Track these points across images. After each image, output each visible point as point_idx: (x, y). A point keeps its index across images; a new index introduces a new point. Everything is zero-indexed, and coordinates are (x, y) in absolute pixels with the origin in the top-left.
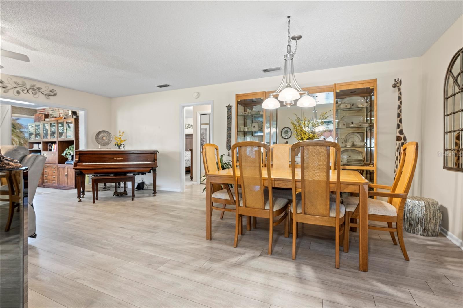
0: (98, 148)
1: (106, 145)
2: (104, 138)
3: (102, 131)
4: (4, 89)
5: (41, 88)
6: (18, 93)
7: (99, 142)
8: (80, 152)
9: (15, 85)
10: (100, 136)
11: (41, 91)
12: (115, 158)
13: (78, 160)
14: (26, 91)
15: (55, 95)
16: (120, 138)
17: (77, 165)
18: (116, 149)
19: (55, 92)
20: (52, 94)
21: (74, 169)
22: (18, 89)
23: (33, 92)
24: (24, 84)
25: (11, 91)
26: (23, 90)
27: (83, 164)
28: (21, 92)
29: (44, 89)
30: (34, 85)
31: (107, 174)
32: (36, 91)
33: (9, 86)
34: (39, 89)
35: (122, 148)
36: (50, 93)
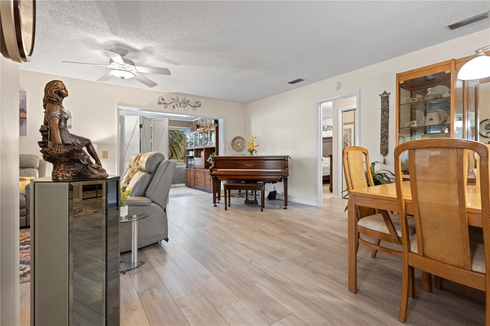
0: (233, 154)
1: (241, 151)
2: (239, 144)
3: (237, 137)
4: (164, 105)
5: (190, 101)
6: (174, 107)
7: (234, 149)
8: (216, 159)
9: (171, 101)
10: (236, 142)
11: (189, 103)
12: (246, 165)
13: (214, 166)
14: (179, 105)
15: (200, 106)
16: (253, 143)
17: (213, 171)
18: (248, 154)
19: (199, 104)
20: (198, 105)
21: (210, 174)
22: (174, 104)
23: (184, 105)
24: (178, 99)
25: (169, 106)
26: (177, 105)
27: (218, 170)
28: (176, 106)
29: (192, 102)
30: (184, 100)
31: (239, 181)
32: (186, 104)
33: (168, 102)
34: (188, 101)
35: (254, 155)
36: (197, 104)
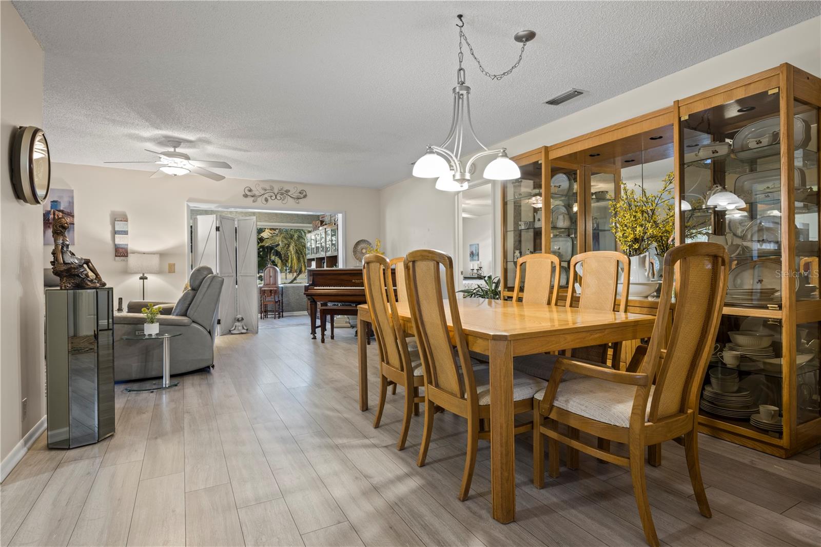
0: (355, 265)
2: (363, 251)
3: (361, 241)
4: (253, 198)
5: (289, 191)
6: (266, 200)
7: (357, 258)
8: (314, 272)
9: (263, 192)
10: (359, 247)
11: (289, 194)
12: (353, 281)
13: (311, 282)
14: (274, 197)
15: (305, 196)
16: (377, 250)
17: (308, 290)
19: (304, 193)
20: (302, 196)
21: (305, 294)
22: (266, 196)
23: (282, 196)
24: (272, 189)
25: (259, 199)
26: (271, 197)
27: (315, 288)
28: (269, 198)
29: (294, 192)
30: (282, 189)
32: (285, 195)
33: (257, 193)
34: (287, 191)
36: (300, 194)
